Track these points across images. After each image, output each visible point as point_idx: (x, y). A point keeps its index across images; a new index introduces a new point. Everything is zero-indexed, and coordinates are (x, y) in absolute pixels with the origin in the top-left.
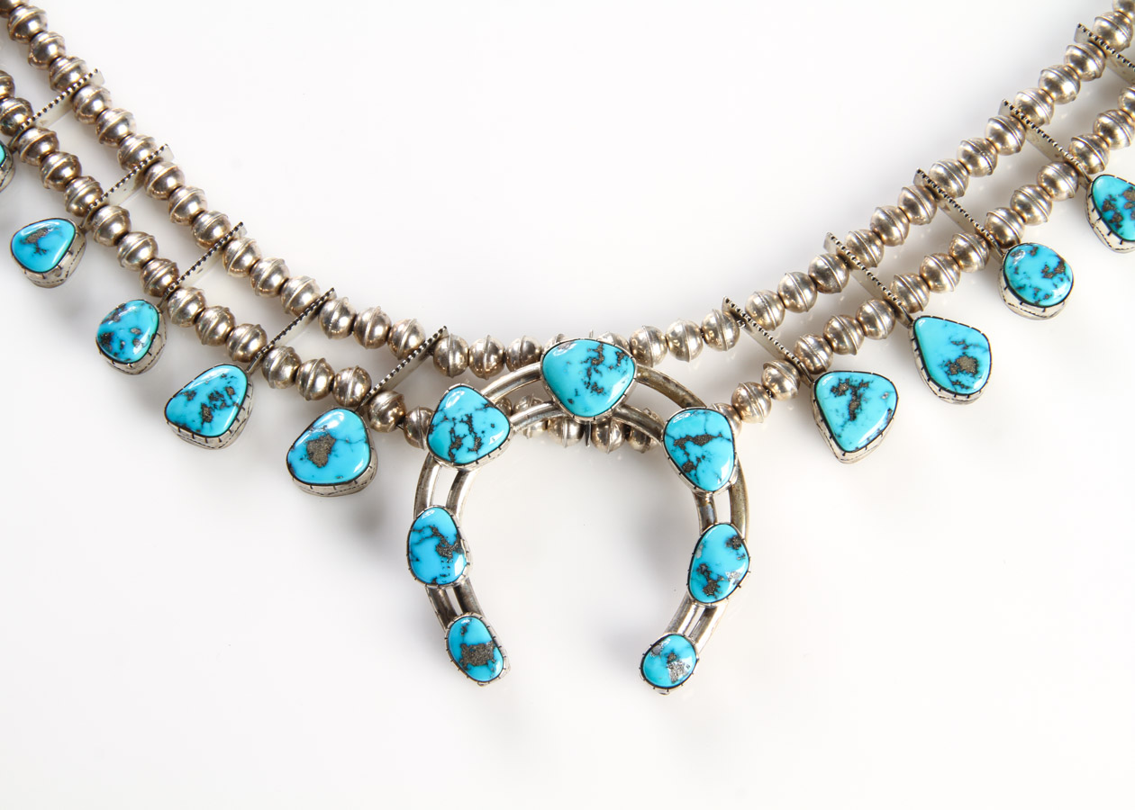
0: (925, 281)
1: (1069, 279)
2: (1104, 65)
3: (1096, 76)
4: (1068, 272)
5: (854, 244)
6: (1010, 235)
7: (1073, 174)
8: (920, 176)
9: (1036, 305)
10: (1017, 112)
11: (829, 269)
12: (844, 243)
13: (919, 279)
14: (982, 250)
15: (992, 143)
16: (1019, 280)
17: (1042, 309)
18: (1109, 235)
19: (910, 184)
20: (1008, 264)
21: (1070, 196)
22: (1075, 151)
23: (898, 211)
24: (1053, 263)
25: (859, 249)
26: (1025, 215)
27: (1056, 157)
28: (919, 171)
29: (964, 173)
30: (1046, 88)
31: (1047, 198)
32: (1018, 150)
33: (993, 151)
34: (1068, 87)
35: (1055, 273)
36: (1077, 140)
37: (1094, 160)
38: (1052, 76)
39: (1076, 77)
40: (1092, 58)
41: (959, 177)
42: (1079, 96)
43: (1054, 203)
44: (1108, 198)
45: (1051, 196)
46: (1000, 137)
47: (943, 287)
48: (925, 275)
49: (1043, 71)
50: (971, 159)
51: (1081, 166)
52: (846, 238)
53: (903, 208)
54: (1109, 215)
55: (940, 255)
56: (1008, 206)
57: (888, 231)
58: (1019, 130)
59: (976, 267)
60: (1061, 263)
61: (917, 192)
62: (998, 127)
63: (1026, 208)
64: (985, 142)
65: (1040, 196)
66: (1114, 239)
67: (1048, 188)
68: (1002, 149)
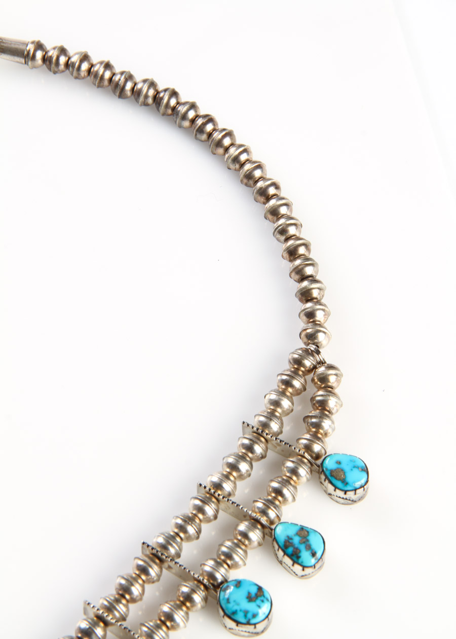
0: (164, 623)
1: (268, 600)
2: (267, 448)
3: (263, 457)
4: (266, 595)
5: (105, 605)
6: (219, 578)
7: (259, 527)
8: (145, 546)
9: (248, 623)
10: (210, 490)
11: (90, 628)
12: (98, 606)
13: (159, 622)
14: (201, 592)
15: (195, 515)
16: (232, 607)
17: (253, 626)
18: (293, 565)
19: (140, 554)
20: (221, 598)
21: (260, 544)
22: (257, 510)
23: (134, 575)
24: (254, 590)
25: (110, 609)
26: (229, 562)
27: (245, 517)
28: (144, 543)
29: (178, 539)
30: (228, 470)
31: (243, 547)
32: (216, 517)
33: (197, 521)
34: (244, 467)
35: (257, 596)
36: (257, 501)
37: (272, 514)
38: (231, 460)
39: (248, 459)
40: (257, 443)
41: (174, 542)
42: (253, 473)
43: (249, 551)
44: (287, 538)
45: (246, 546)
46: (201, 510)
47: (178, 625)
48: (163, 618)
49: (224, 459)
50: (182, 528)
51: (264, 520)
52: (99, 603)
53: (137, 572)
54: (290, 550)
55: (171, 601)
56: (215, 557)
57: (130, 593)
58: (213, 502)
59: (199, 606)
60: (260, 589)
61: (147, 559)
62: (198, 502)
63: (229, 556)
64: (190, 515)
65: (237, 546)
66: (297, 568)
67: (243, 540)
68: (204, 518)
